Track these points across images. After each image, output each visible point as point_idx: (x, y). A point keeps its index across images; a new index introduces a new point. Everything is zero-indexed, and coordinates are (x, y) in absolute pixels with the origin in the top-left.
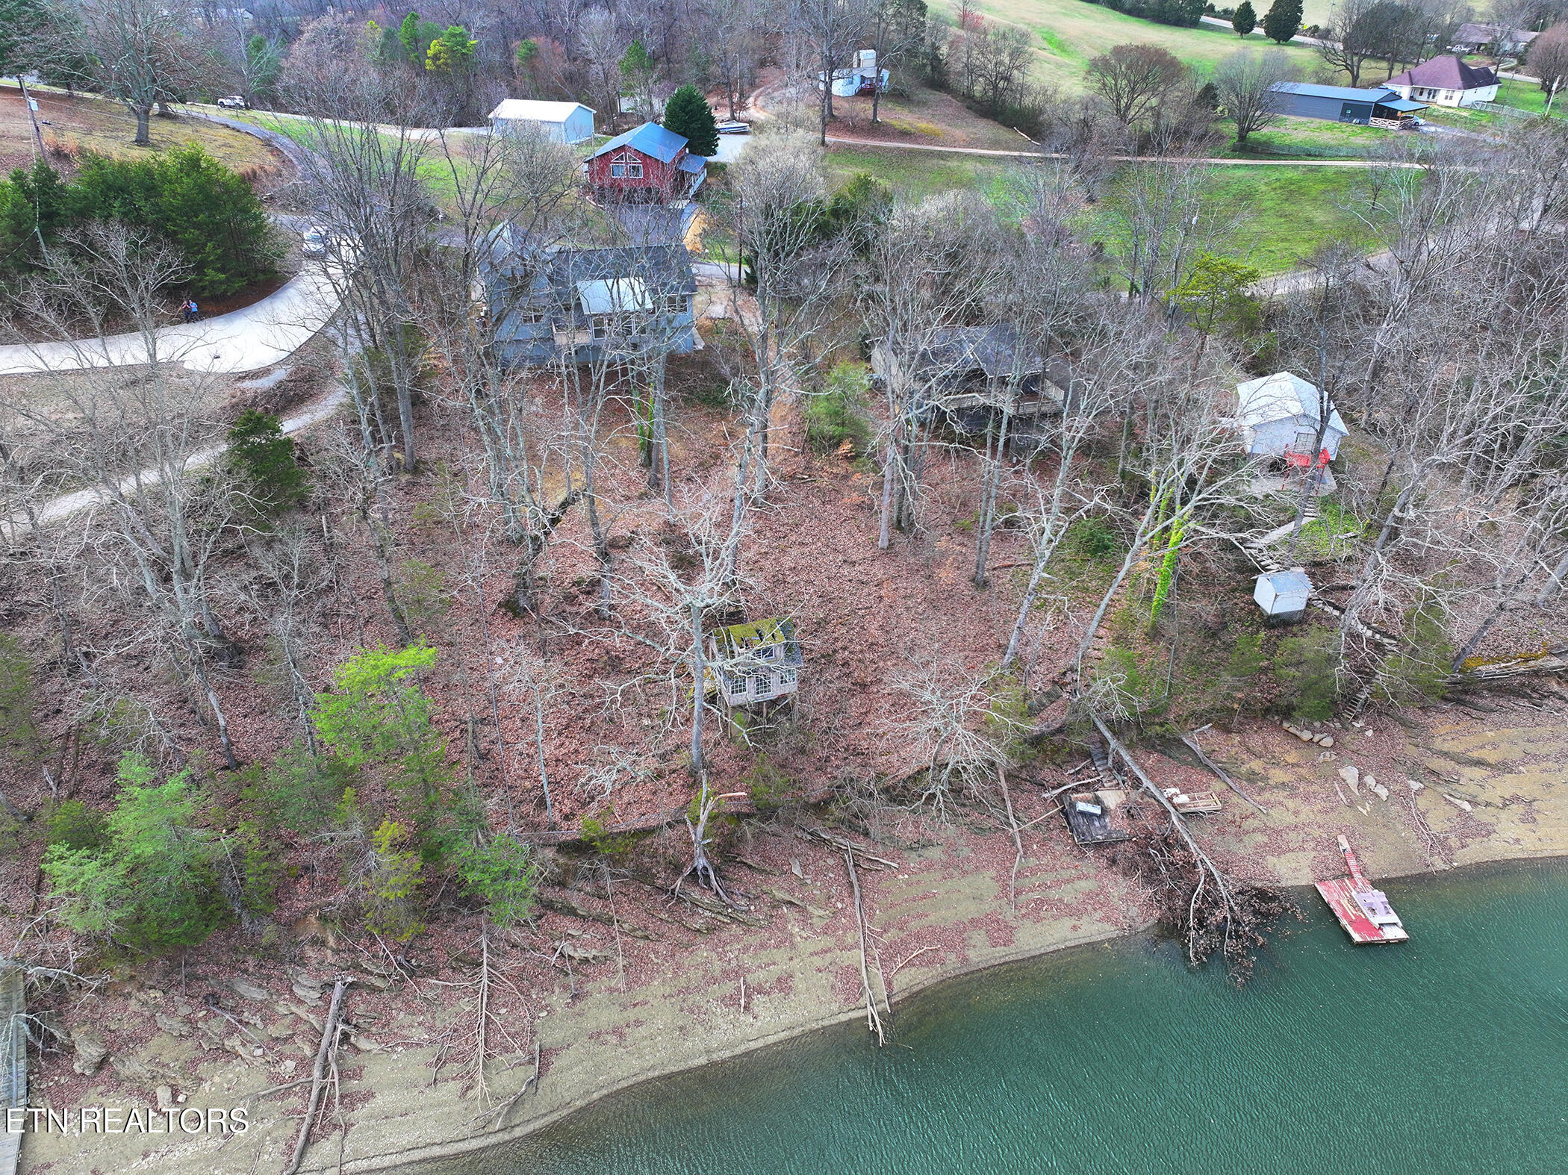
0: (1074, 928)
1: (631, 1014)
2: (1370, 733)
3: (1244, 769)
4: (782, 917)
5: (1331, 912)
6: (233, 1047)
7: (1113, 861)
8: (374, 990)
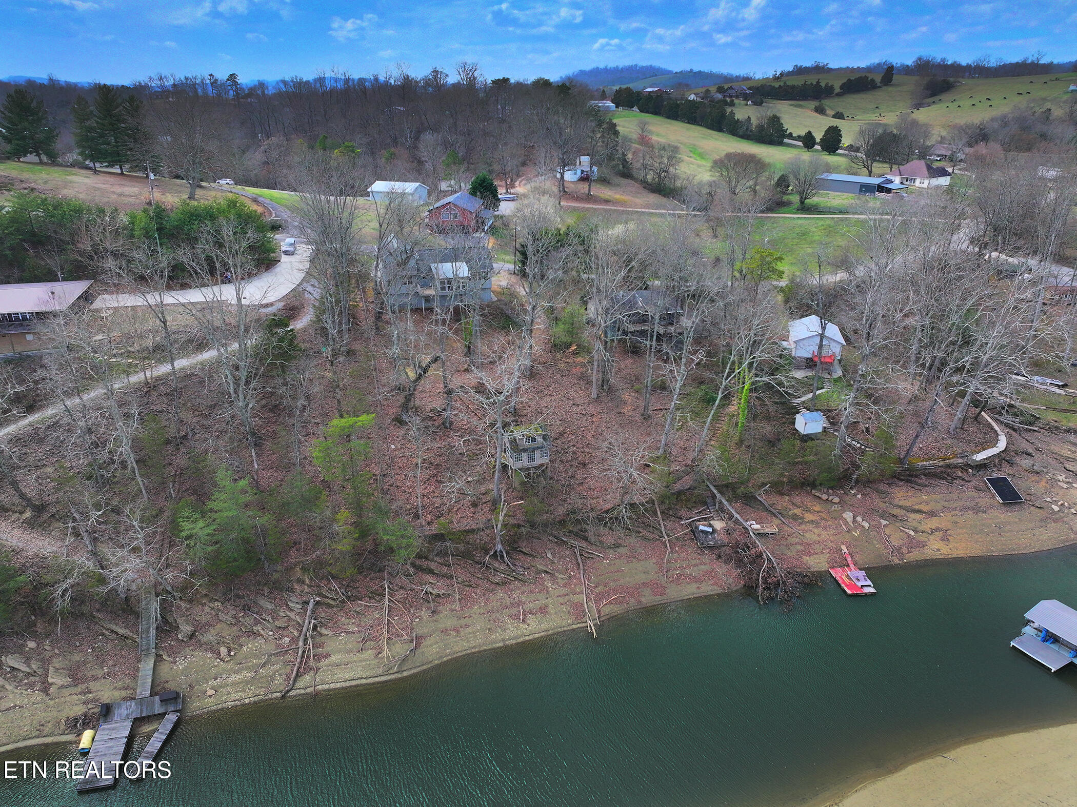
0: (698, 588)
1: (463, 622)
2: (859, 496)
3: (790, 513)
4: (542, 578)
5: (837, 581)
6: (258, 631)
7: (719, 557)
8: (329, 606)
